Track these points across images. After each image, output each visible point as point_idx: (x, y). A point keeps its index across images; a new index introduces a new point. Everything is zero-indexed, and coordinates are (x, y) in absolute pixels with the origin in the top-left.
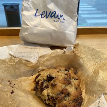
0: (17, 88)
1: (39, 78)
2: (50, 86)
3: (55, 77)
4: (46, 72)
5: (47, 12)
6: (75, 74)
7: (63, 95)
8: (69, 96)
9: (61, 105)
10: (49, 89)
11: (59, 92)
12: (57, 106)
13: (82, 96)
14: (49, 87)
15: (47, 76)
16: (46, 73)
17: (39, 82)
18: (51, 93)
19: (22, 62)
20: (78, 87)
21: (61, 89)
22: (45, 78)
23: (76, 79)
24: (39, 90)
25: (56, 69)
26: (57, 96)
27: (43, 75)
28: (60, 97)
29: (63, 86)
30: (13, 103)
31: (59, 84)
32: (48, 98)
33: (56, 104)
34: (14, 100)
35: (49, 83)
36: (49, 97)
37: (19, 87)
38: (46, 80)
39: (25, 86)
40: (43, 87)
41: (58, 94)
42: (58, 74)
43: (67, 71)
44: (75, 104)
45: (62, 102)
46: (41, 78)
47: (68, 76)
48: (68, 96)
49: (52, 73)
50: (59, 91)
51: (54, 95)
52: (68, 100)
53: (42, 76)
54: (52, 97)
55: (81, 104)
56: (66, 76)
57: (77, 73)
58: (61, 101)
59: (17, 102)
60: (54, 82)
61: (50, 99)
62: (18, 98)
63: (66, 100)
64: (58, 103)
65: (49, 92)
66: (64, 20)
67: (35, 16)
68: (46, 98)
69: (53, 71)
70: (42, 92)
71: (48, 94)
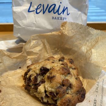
0: (5, 86)
1: (31, 73)
2: (46, 80)
3: (51, 69)
4: (38, 65)
5: (43, 5)
6: (72, 63)
7: (65, 88)
8: (71, 87)
9: (64, 100)
10: (46, 83)
11: (59, 85)
12: (59, 103)
13: (83, 87)
14: (45, 82)
15: (41, 69)
16: (38, 67)
17: (31, 78)
18: (49, 88)
19: (4, 54)
20: (77, 77)
21: (61, 81)
22: (38, 72)
23: (74, 69)
24: (33, 87)
25: (49, 60)
26: (57, 90)
27: (35, 68)
28: (62, 90)
29: (63, 77)
30: (3, 103)
31: (58, 75)
32: (46, 95)
33: (57, 100)
34: (3, 99)
35: (43, 77)
36: (47, 93)
37: (6, 83)
38: (40, 74)
39: (13, 81)
40: (38, 82)
41: (58, 88)
42: (53, 64)
43: (62, 61)
44: (79, 97)
45: (64, 97)
46: (33, 72)
47: (64, 66)
48: (69, 88)
49: (46, 65)
50: (59, 83)
51: (53, 90)
52: (71, 93)
53: (33, 70)
54: (51, 93)
55: (85, 95)
56: (63, 66)
57: (73, 62)
58: (64, 95)
59: (7, 101)
60: (51, 73)
61: (49, 95)
62: (8, 96)
63: (68, 94)
64: (59, 99)
65: (46, 86)
66: (68, 15)
67: (29, 11)
68: (44, 95)
69: (46, 62)
70: (37, 89)
71: (45, 89)
